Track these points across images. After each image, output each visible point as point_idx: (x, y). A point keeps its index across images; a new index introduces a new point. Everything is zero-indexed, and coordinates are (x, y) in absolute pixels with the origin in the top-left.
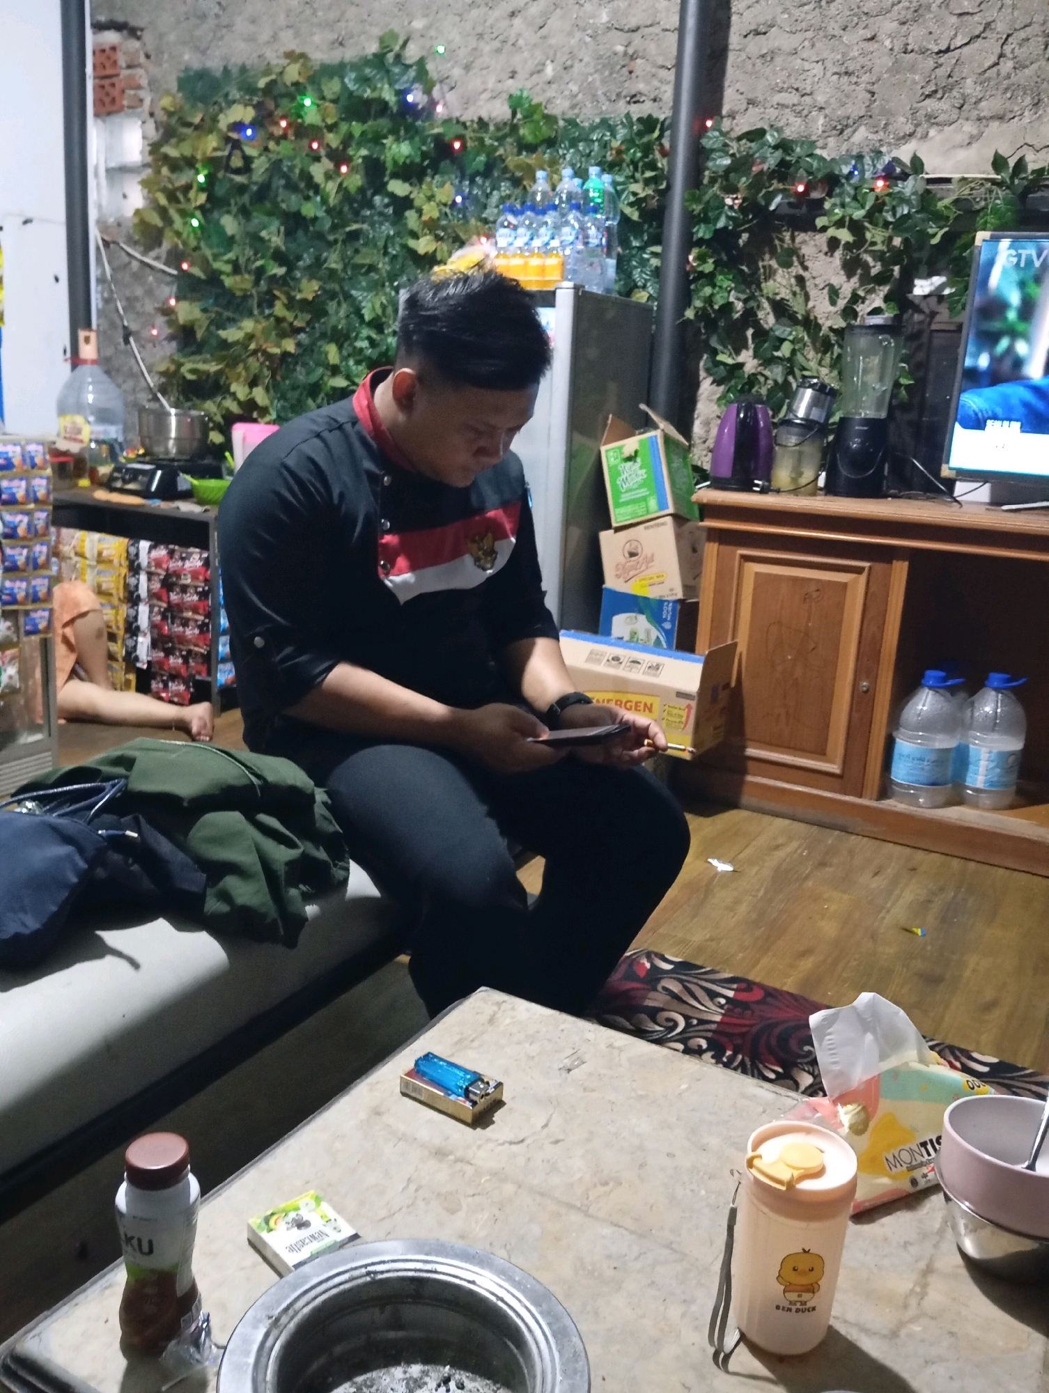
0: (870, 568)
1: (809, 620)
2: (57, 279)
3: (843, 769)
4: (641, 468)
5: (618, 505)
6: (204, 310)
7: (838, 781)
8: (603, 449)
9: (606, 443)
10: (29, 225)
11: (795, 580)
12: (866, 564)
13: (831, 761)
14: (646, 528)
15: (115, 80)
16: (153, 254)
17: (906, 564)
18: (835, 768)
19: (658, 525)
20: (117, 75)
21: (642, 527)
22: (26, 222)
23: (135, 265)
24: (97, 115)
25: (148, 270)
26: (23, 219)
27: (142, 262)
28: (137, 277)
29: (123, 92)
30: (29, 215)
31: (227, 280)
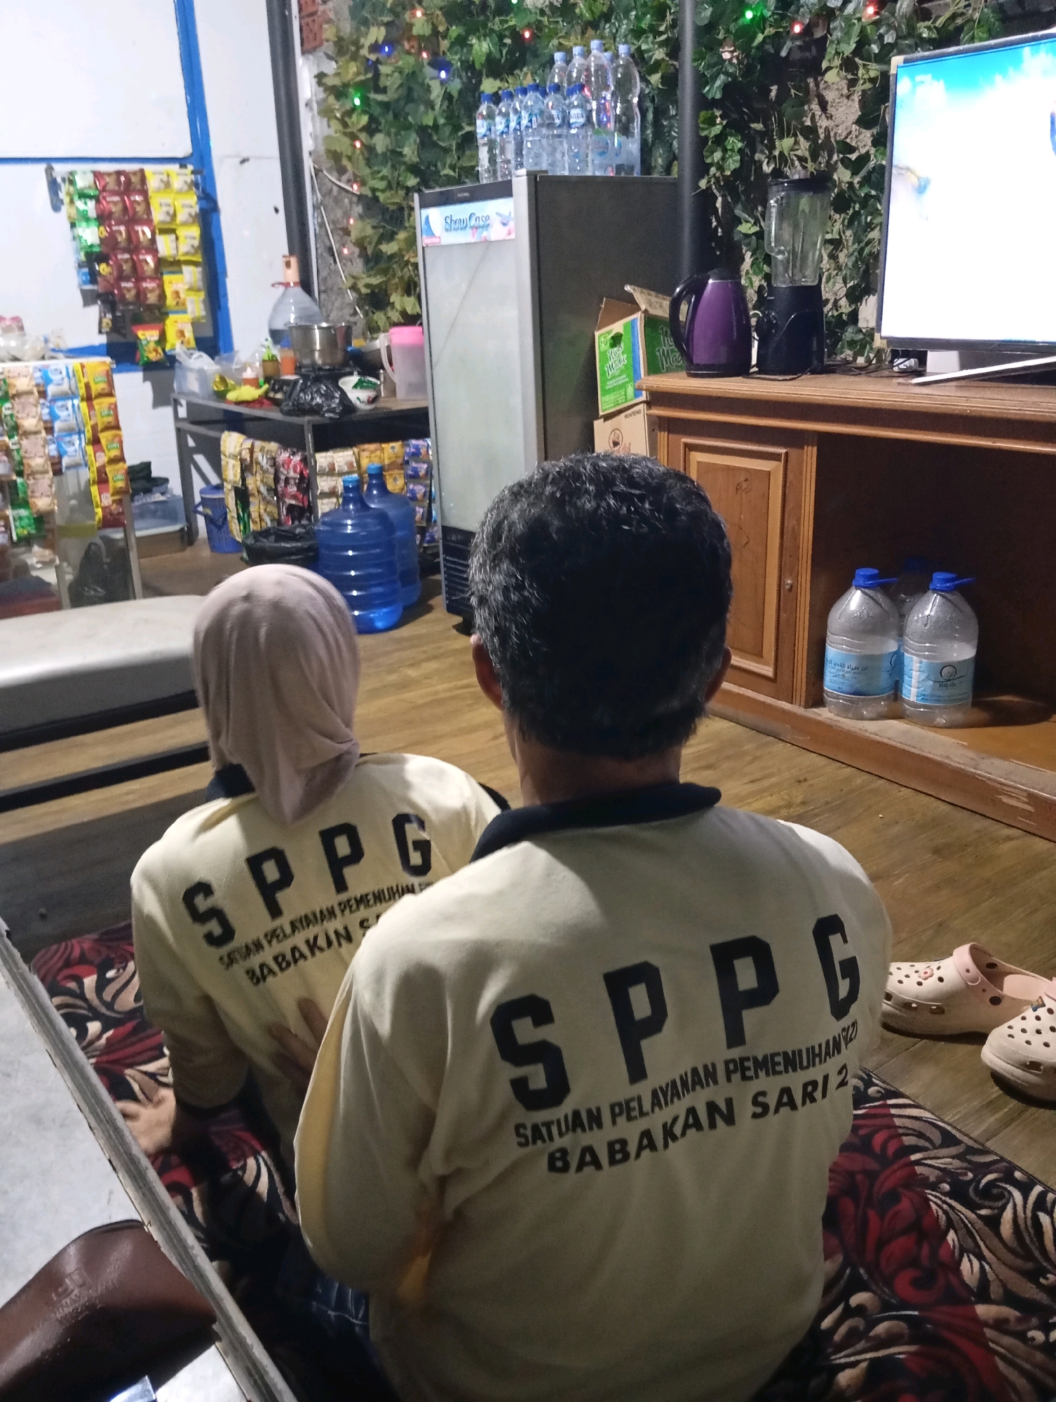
0: (787, 453)
1: (741, 514)
2: (277, 210)
3: (776, 673)
4: (623, 353)
5: (606, 392)
6: (374, 227)
7: (773, 683)
8: (597, 334)
9: (599, 329)
10: (246, 164)
11: (728, 469)
12: (782, 451)
13: (766, 664)
14: (626, 416)
15: (315, 17)
16: (345, 178)
17: (815, 449)
18: (768, 671)
19: (634, 413)
20: (316, 12)
21: (623, 415)
22: (243, 161)
23: (335, 189)
24: (303, 53)
25: (344, 194)
26: (240, 159)
27: (339, 187)
28: (337, 201)
29: (321, 27)
30: (245, 155)
31: (381, 197)
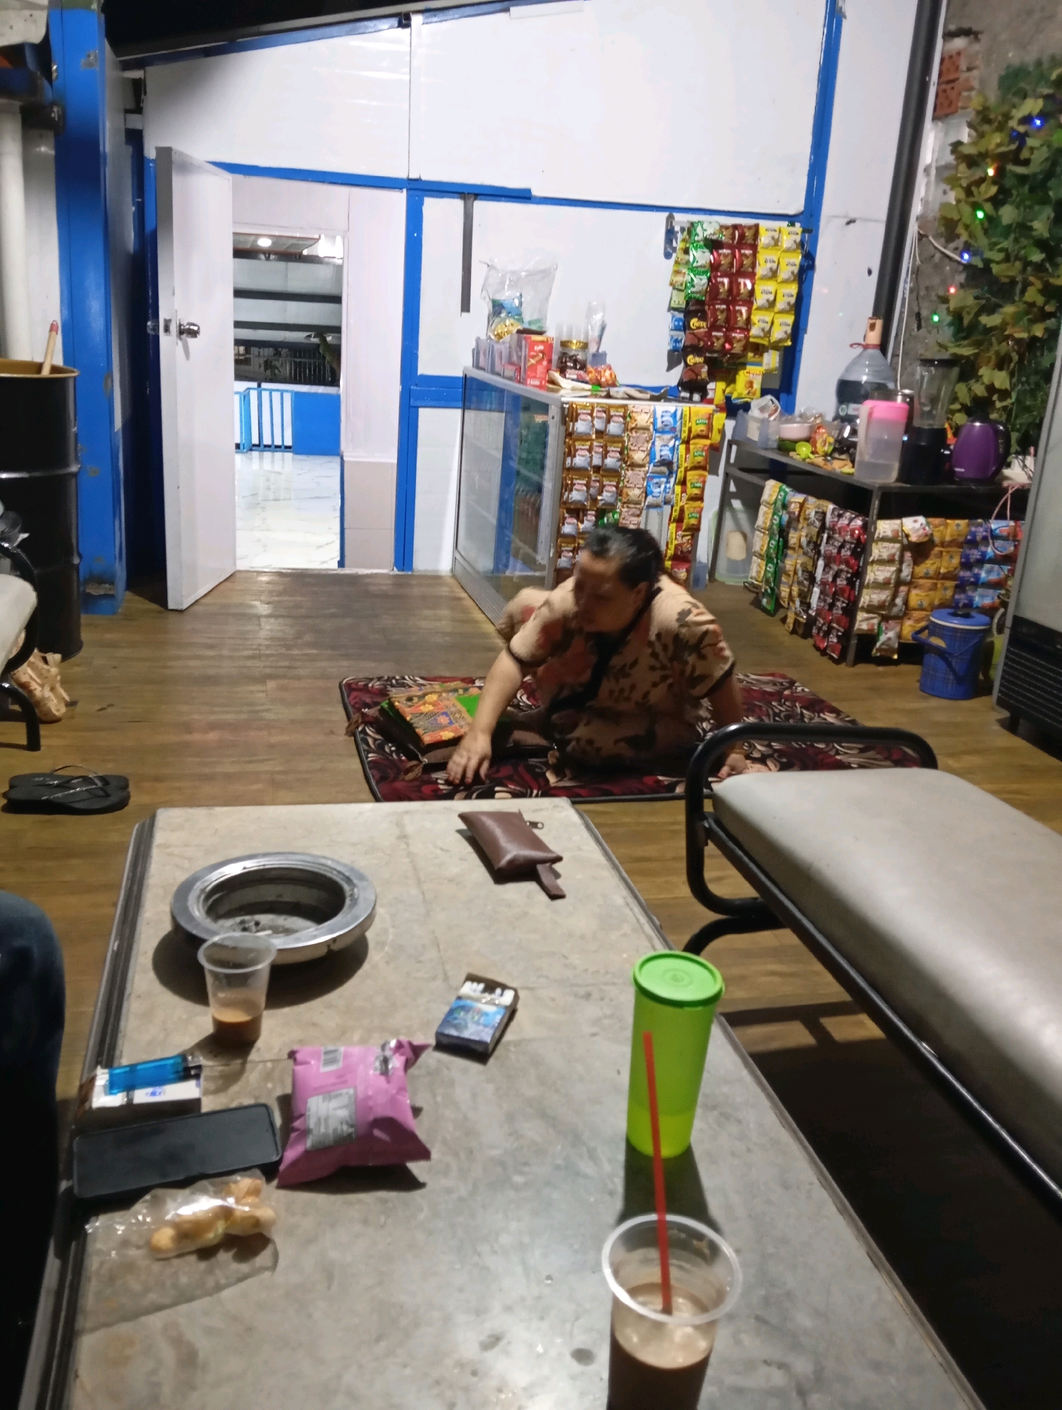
2: (870, 272)
6: (976, 298)
10: (852, 225)
15: (955, 84)
16: (952, 245)
20: (957, 79)
22: (850, 222)
23: (938, 256)
24: (935, 118)
25: (947, 261)
26: (846, 220)
27: (944, 254)
28: (937, 267)
29: (959, 94)
30: (852, 215)
31: (995, 269)
